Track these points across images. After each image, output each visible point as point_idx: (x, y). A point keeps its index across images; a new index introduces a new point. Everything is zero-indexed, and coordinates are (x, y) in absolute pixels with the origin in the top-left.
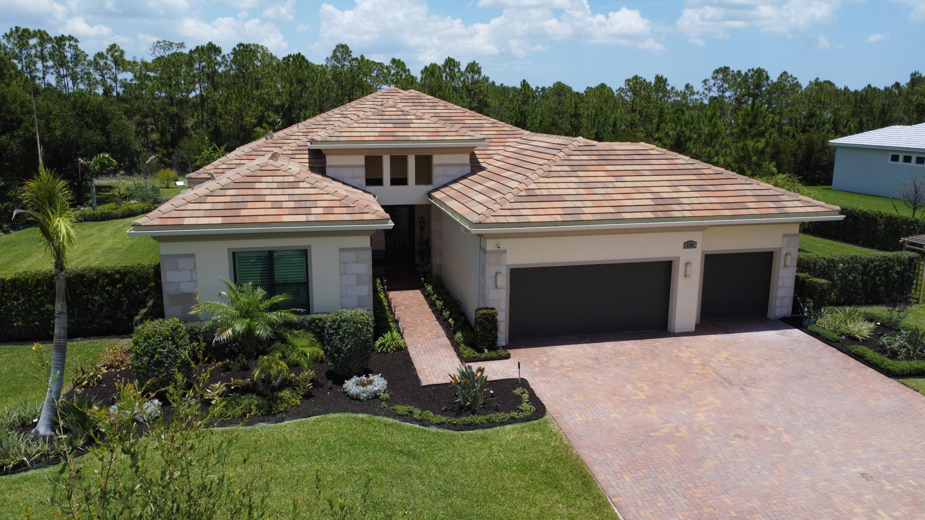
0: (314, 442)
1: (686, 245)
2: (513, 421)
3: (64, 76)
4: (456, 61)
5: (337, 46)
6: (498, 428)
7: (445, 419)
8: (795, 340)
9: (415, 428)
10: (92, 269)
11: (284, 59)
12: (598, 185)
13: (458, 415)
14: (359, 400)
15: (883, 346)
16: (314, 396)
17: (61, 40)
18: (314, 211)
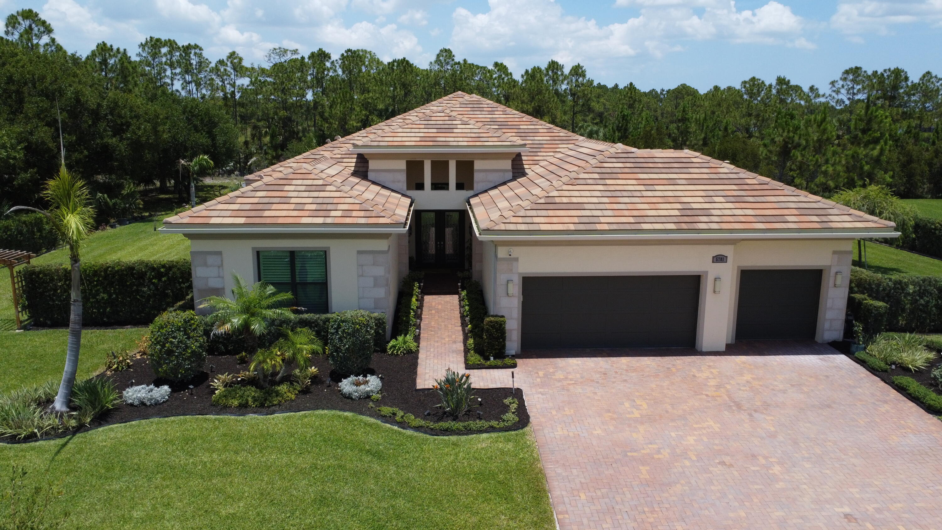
0: (292, 435)
1: (715, 259)
2: (492, 429)
3: (189, 83)
4: (559, 64)
5: (441, 51)
6: (474, 435)
7: (424, 422)
8: (836, 367)
9: (392, 430)
10: (142, 262)
11: (389, 63)
12: (625, 194)
13: (440, 419)
14: (352, 398)
15: (935, 378)
16: (311, 392)
17: (187, 49)
18: (333, 213)
